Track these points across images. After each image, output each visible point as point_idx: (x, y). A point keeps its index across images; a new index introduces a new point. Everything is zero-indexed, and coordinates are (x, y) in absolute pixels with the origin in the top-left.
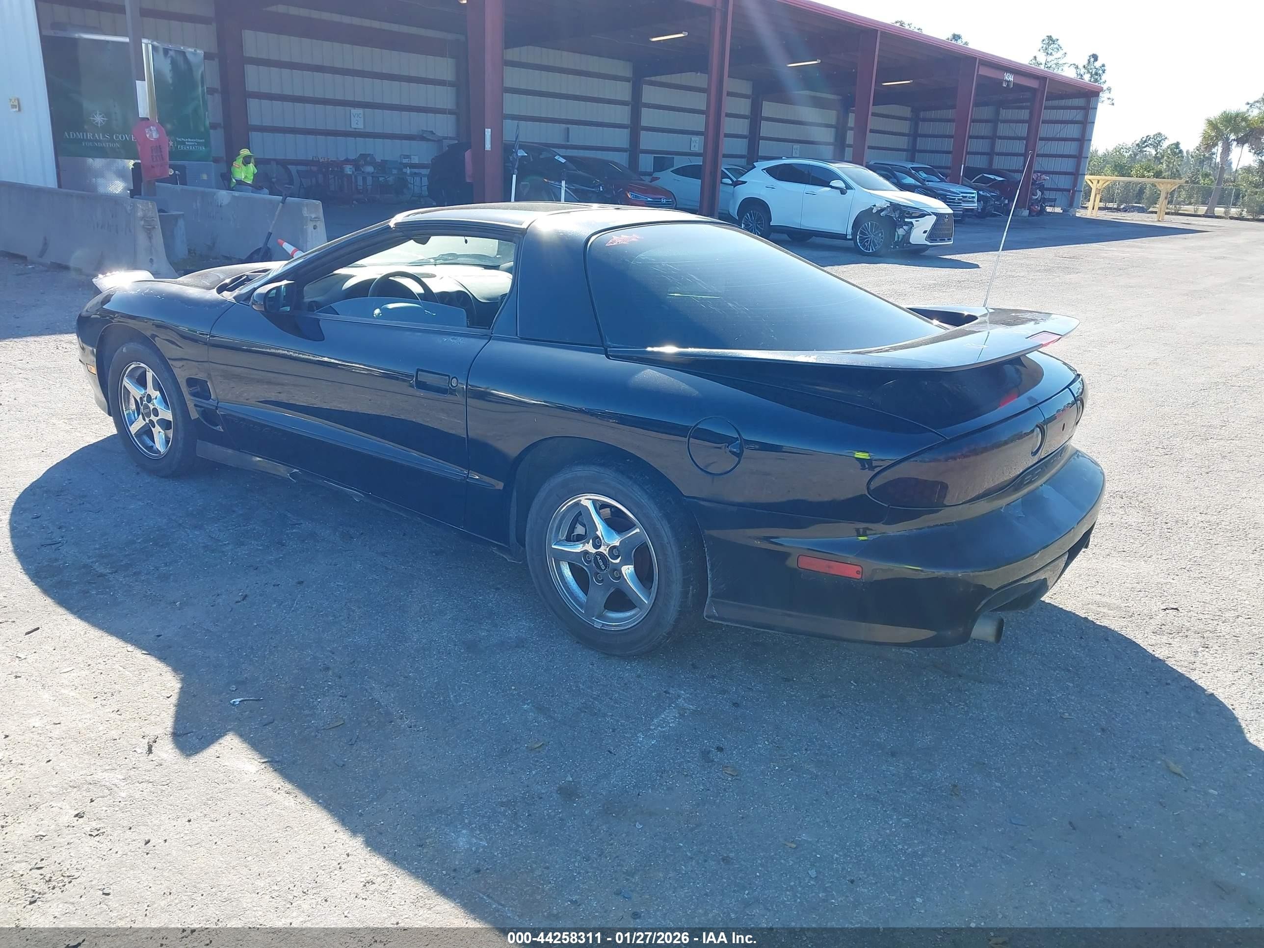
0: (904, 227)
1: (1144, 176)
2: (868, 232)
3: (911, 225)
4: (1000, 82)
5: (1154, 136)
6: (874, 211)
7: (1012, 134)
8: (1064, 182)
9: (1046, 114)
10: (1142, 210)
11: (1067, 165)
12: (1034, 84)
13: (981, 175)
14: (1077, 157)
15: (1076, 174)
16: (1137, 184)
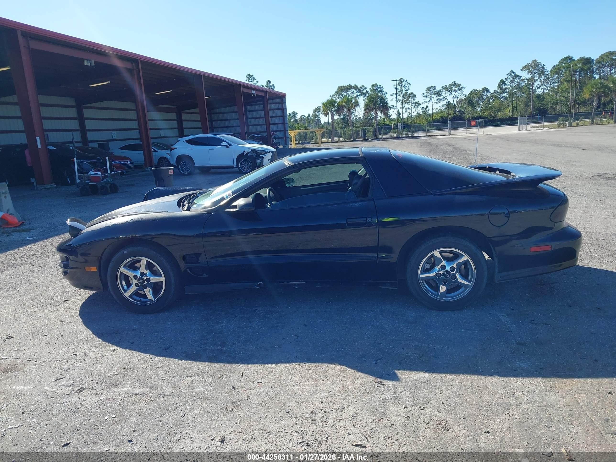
0: (260, 159)
1: (301, 129)
2: (244, 163)
3: (262, 158)
4: (251, 94)
5: (292, 113)
6: (245, 154)
7: (254, 116)
8: (281, 134)
9: (270, 107)
10: (308, 143)
11: (280, 127)
12: (263, 94)
13: (251, 135)
14: (283, 124)
15: (285, 131)
16: (303, 132)
